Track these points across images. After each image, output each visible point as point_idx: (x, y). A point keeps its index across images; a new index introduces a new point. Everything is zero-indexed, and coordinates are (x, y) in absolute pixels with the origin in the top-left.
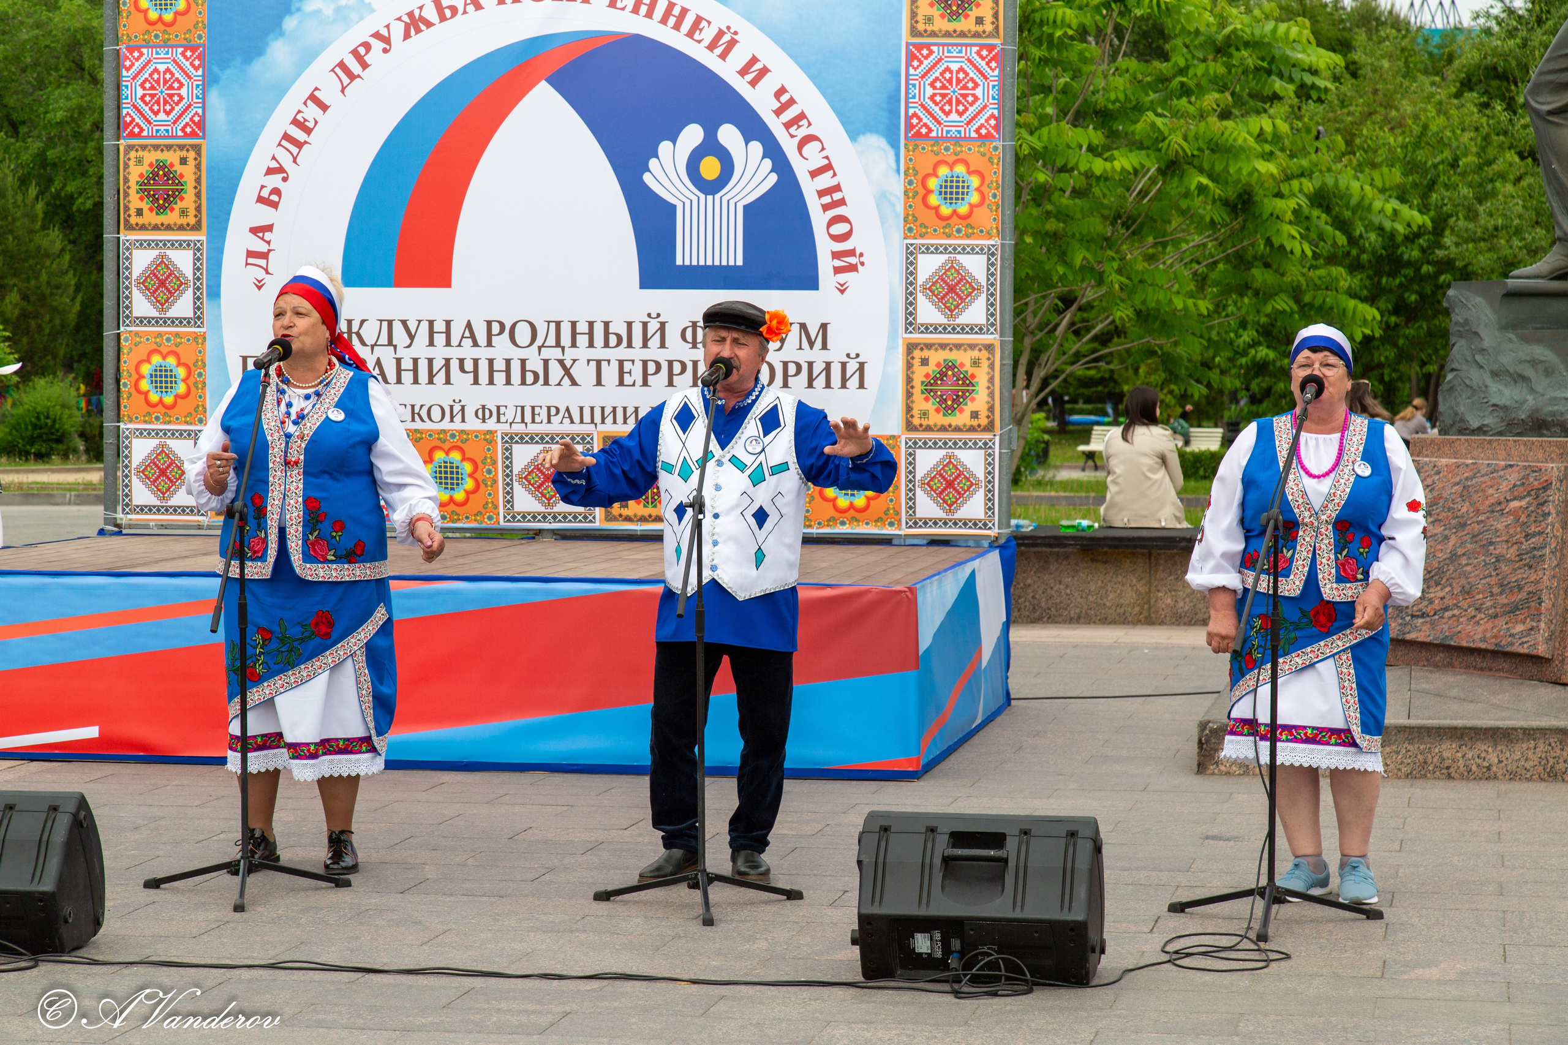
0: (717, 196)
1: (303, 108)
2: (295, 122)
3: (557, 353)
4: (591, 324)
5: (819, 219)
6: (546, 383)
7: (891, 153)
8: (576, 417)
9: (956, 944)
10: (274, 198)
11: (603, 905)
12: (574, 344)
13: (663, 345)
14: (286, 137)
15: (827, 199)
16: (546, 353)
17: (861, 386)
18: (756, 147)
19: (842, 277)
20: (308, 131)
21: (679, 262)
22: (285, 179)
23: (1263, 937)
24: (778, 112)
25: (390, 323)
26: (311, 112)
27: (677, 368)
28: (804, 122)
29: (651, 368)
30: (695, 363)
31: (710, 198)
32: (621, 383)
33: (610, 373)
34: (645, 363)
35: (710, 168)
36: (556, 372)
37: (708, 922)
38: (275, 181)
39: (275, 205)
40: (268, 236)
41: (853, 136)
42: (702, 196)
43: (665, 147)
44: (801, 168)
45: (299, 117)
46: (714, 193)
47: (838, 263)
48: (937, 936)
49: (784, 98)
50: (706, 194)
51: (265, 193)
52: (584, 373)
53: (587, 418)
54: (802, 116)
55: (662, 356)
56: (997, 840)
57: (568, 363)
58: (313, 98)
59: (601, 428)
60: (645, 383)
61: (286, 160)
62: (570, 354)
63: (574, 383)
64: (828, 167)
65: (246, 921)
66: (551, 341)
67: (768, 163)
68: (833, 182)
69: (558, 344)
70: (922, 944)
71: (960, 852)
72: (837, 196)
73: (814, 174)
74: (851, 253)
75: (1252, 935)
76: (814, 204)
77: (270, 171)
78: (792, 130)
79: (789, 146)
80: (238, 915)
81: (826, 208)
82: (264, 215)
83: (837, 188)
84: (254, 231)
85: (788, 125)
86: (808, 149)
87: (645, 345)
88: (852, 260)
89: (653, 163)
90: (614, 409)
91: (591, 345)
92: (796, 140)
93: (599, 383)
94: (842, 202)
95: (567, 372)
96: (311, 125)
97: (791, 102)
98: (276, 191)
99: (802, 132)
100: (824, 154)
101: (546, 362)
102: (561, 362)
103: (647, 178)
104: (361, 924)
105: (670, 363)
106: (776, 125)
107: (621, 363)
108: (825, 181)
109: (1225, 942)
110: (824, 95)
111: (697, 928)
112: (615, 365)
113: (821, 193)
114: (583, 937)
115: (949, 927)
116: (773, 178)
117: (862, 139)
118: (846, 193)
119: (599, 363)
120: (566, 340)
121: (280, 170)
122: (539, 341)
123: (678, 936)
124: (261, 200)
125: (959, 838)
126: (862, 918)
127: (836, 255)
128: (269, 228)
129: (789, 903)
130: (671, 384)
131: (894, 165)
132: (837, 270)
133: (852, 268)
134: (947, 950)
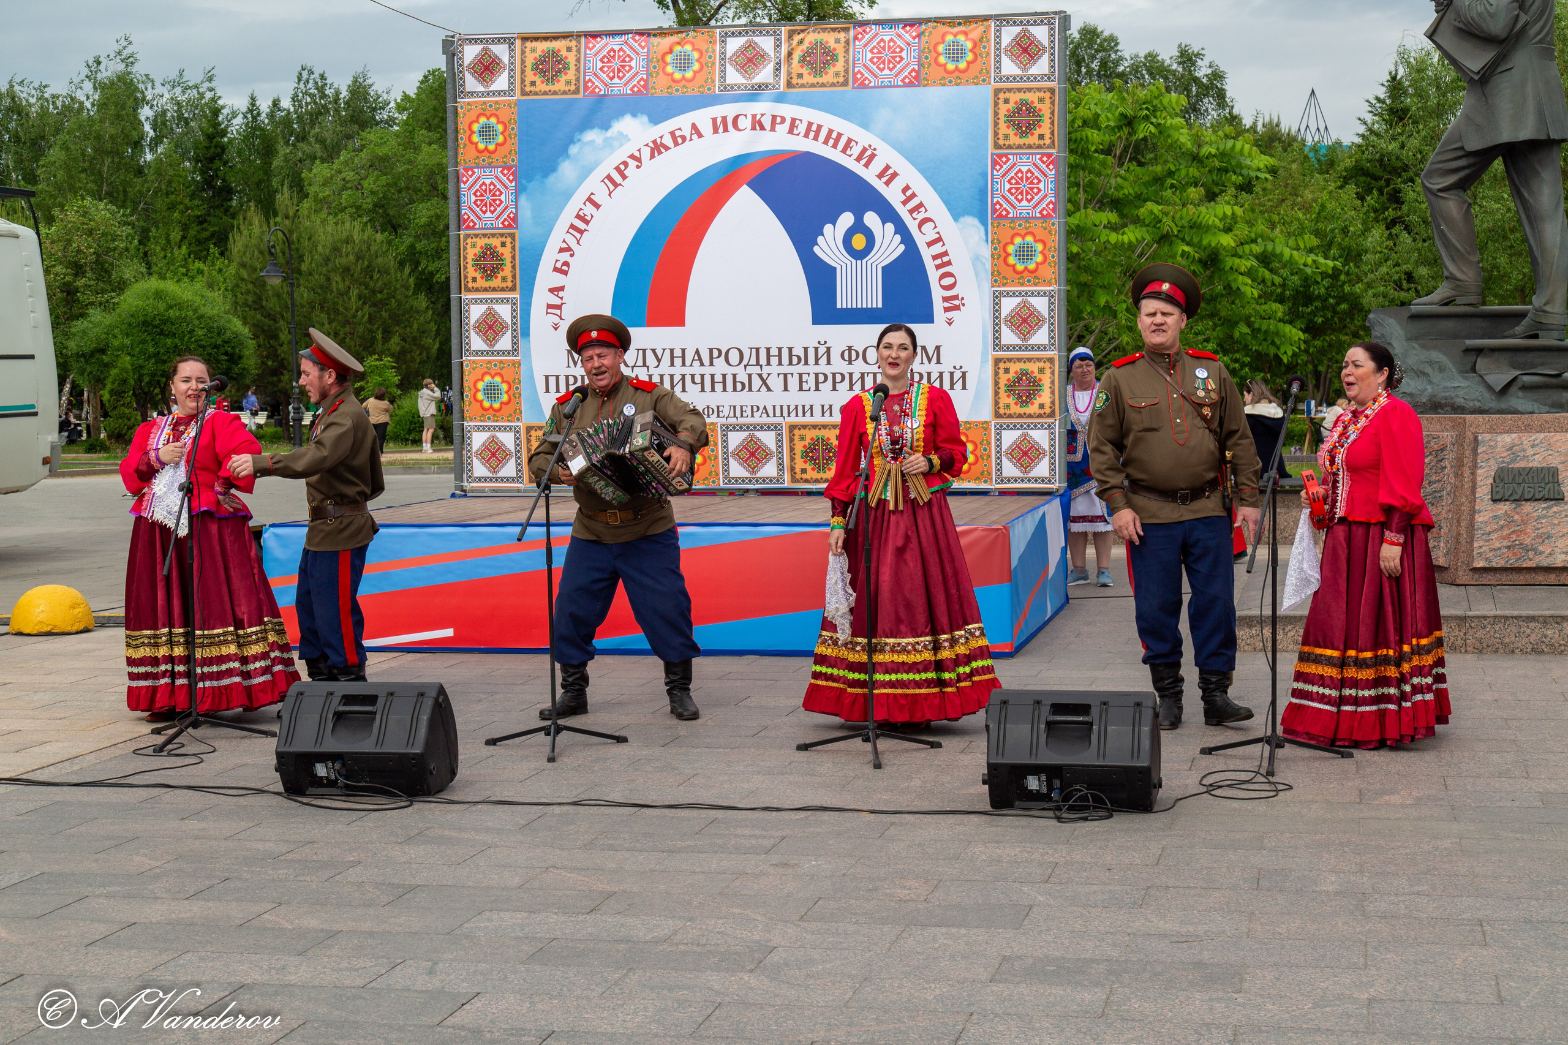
0: (864, 261)
1: (583, 207)
2: (578, 216)
3: (757, 369)
4: (780, 349)
5: (933, 275)
6: (750, 390)
7: (982, 229)
8: (771, 413)
9: (1057, 783)
10: (565, 268)
11: (804, 754)
12: (768, 364)
13: (829, 363)
14: (572, 227)
15: (938, 262)
16: (750, 370)
17: (964, 388)
18: (890, 227)
19: (950, 314)
20: (587, 222)
21: (839, 306)
22: (572, 255)
23: (1270, 773)
24: (904, 203)
25: (644, 351)
26: (589, 209)
27: (838, 378)
28: (923, 209)
29: (821, 378)
30: (851, 375)
31: (859, 262)
32: (801, 389)
33: (793, 382)
34: (817, 375)
35: (859, 242)
36: (757, 382)
37: (878, 766)
38: (565, 256)
39: (565, 273)
40: (561, 294)
41: (956, 218)
42: (854, 261)
43: (828, 228)
44: (921, 241)
45: (581, 213)
46: (861, 259)
47: (947, 305)
48: (1044, 778)
49: (909, 193)
50: (856, 260)
51: (559, 265)
52: (776, 383)
53: (778, 413)
54: (921, 205)
55: (828, 370)
56: (1084, 709)
57: (765, 376)
58: (590, 200)
59: (788, 419)
60: (817, 389)
61: (572, 242)
62: (766, 370)
63: (769, 389)
64: (939, 239)
65: (556, 769)
66: (753, 361)
67: (898, 238)
68: (943, 250)
69: (758, 363)
70: (1033, 783)
71: (1059, 718)
72: (945, 259)
73: (930, 244)
74: (956, 297)
75: (1263, 771)
76: (930, 265)
77: (562, 250)
78: (914, 215)
79: (912, 225)
80: (551, 764)
81: (938, 267)
82: (558, 280)
83: (946, 254)
84: (552, 290)
85: (911, 212)
86: (924, 228)
87: (817, 363)
88: (957, 302)
89: (820, 239)
90: (797, 406)
91: (780, 363)
92: (917, 222)
93: (786, 389)
94: (949, 263)
95: (764, 382)
96: (588, 218)
97: (914, 195)
98: (566, 264)
99: (921, 216)
100: (936, 230)
101: (750, 376)
102: (760, 375)
103: (816, 249)
104: (636, 770)
105: (834, 375)
106: (903, 212)
107: (801, 375)
108: (937, 249)
109: (1244, 776)
110: (936, 190)
111: (869, 770)
112: (796, 377)
113: (935, 258)
114: (791, 778)
115: (1052, 772)
116: (902, 248)
117: (962, 219)
118: (952, 257)
119: (785, 375)
120: (763, 360)
121: (569, 249)
122: (745, 362)
123: (856, 777)
124: (556, 269)
125: (1057, 708)
126: (990, 766)
127: (945, 299)
128: (562, 288)
129: (932, 750)
130: (834, 389)
131: (984, 237)
132: (946, 310)
133: (957, 308)
134: (1050, 787)
